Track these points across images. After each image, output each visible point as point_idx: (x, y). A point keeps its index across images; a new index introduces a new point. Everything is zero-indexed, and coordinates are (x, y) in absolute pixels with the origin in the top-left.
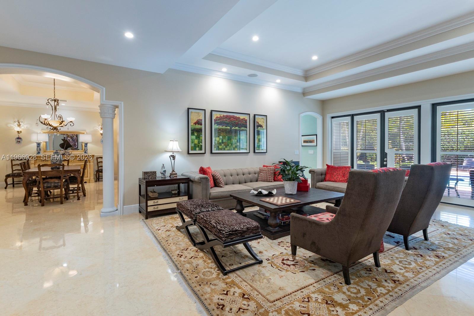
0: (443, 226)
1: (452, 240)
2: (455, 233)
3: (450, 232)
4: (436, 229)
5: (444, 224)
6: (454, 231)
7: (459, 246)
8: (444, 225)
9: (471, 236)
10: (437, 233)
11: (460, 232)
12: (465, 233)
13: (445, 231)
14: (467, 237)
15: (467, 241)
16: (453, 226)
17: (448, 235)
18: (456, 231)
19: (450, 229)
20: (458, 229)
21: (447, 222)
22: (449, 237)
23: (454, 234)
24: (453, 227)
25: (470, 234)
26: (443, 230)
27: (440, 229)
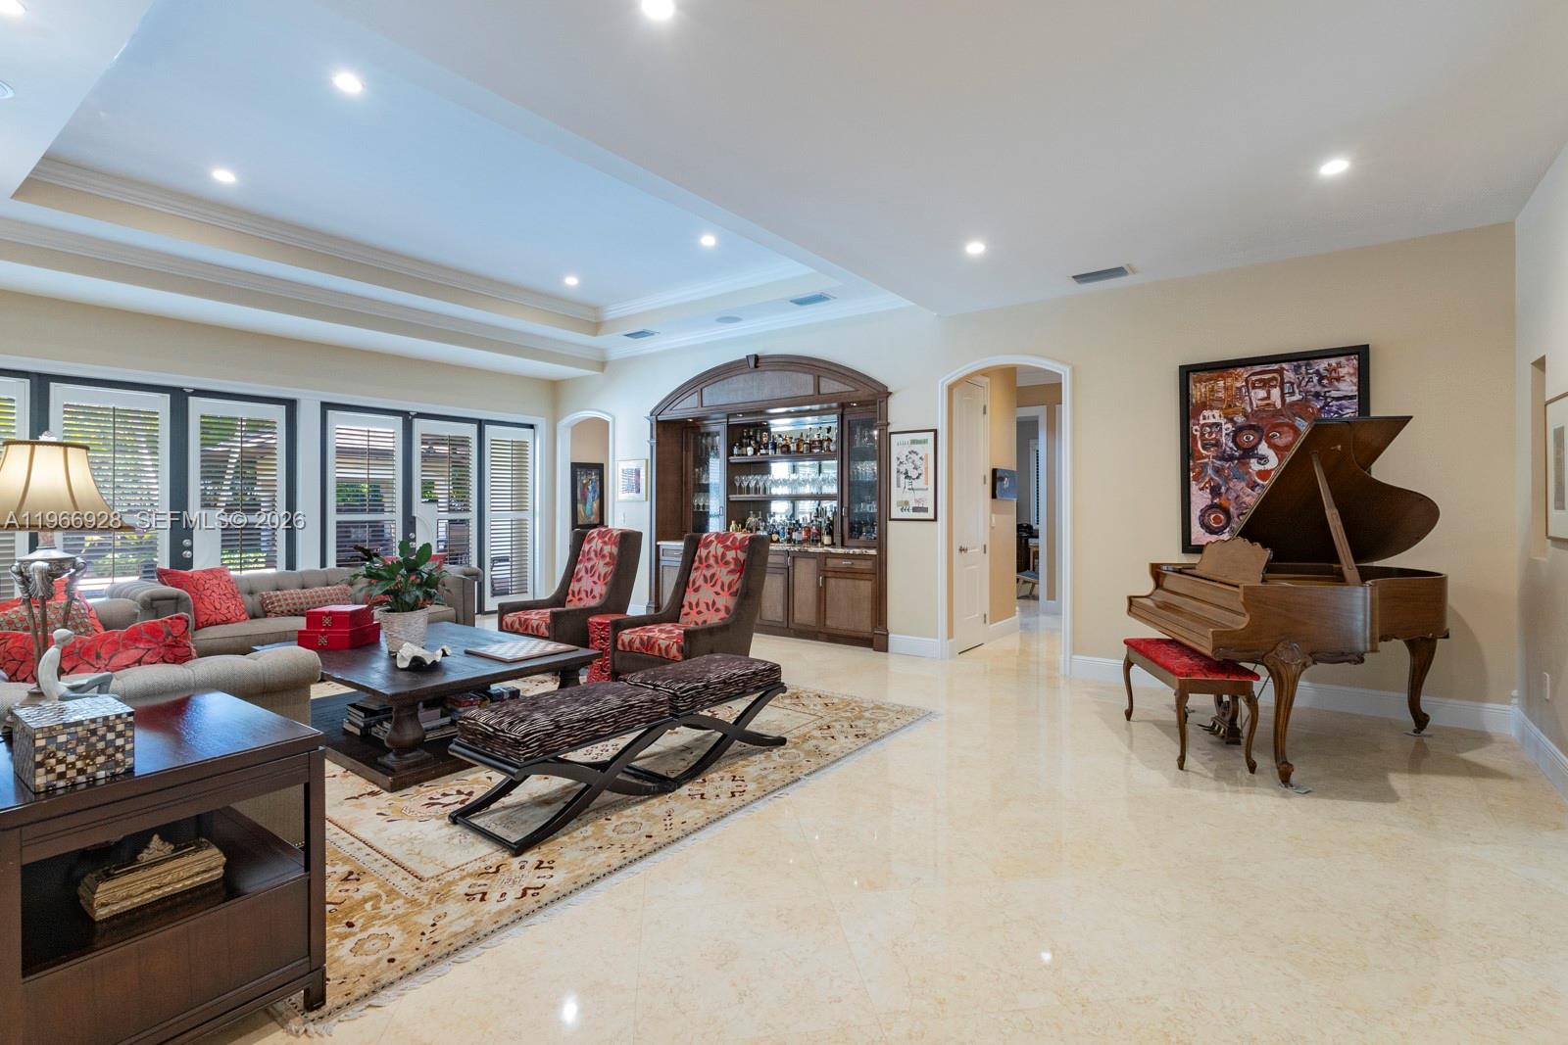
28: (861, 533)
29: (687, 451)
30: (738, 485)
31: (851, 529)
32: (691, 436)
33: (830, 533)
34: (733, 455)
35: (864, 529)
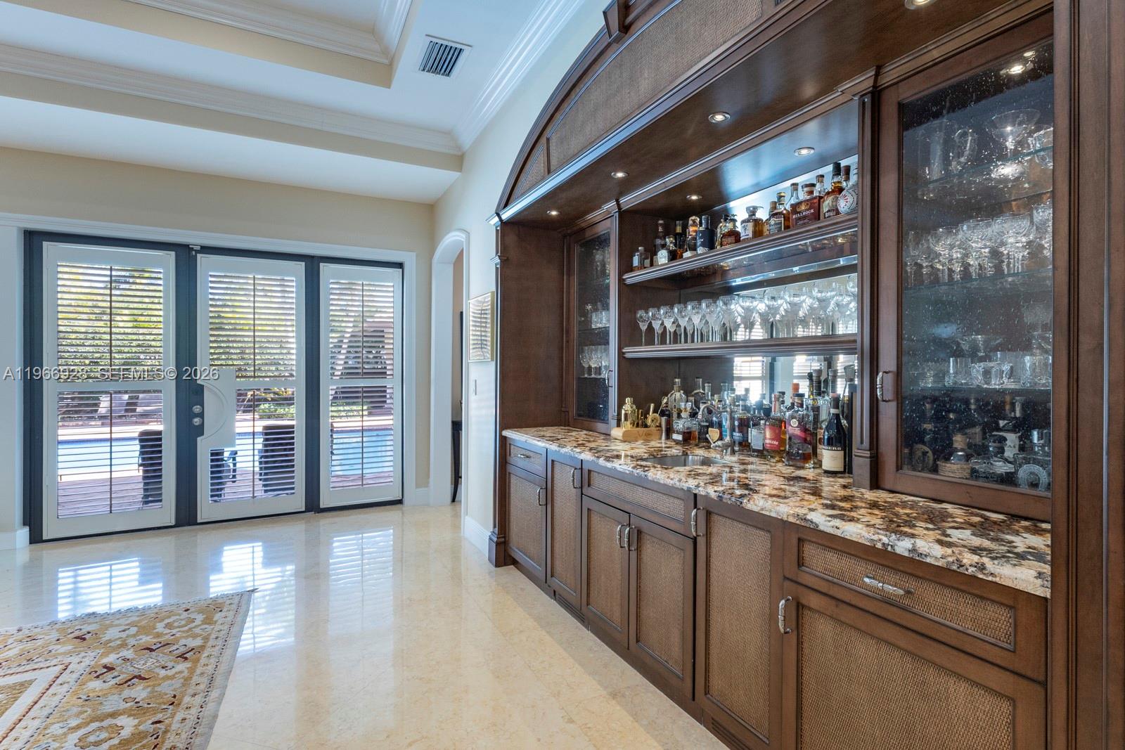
0: (84, 639)
1: (127, 693)
2: (128, 654)
3: (110, 659)
4: (60, 667)
5: (86, 628)
6: (123, 645)
7: (155, 711)
8: (84, 631)
9: (177, 640)
10: (66, 688)
11: (146, 640)
12: (158, 635)
13: (93, 663)
14: (167, 650)
15: (174, 671)
16: (117, 622)
17: (109, 675)
18: (132, 641)
19: (110, 641)
20: (136, 629)
21: (94, 613)
22: (113, 682)
23: (126, 660)
24: (117, 626)
25: (174, 631)
26: (87, 662)
27: (75, 659)
28: (945, 452)
29: (569, 275)
30: (644, 327)
31: (909, 436)
32: (577, 250)
33: (841, 439)
34: (631, 269)
35: (959, 441)
